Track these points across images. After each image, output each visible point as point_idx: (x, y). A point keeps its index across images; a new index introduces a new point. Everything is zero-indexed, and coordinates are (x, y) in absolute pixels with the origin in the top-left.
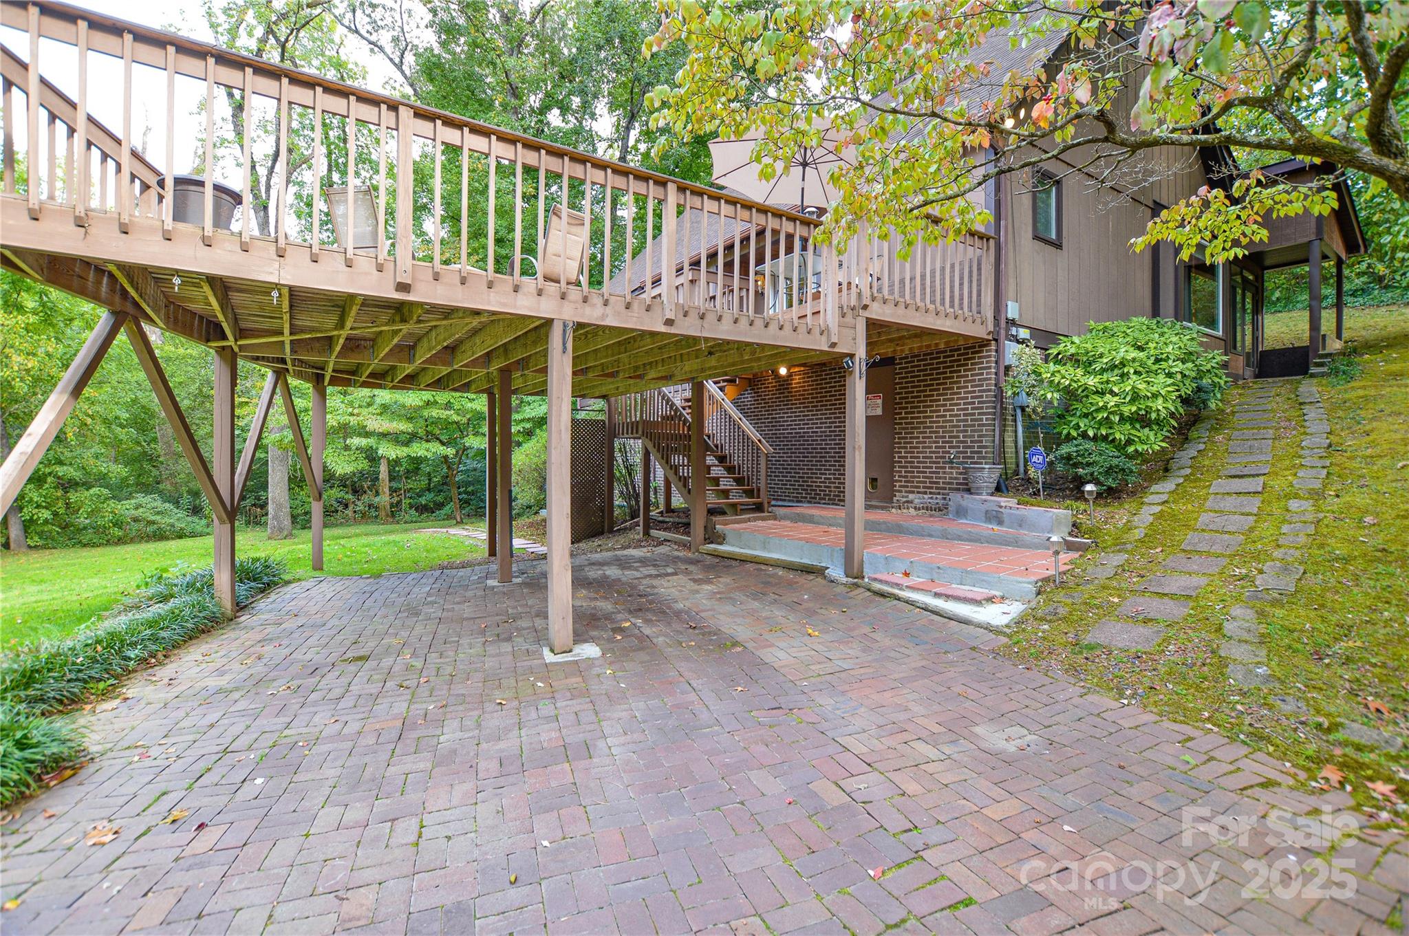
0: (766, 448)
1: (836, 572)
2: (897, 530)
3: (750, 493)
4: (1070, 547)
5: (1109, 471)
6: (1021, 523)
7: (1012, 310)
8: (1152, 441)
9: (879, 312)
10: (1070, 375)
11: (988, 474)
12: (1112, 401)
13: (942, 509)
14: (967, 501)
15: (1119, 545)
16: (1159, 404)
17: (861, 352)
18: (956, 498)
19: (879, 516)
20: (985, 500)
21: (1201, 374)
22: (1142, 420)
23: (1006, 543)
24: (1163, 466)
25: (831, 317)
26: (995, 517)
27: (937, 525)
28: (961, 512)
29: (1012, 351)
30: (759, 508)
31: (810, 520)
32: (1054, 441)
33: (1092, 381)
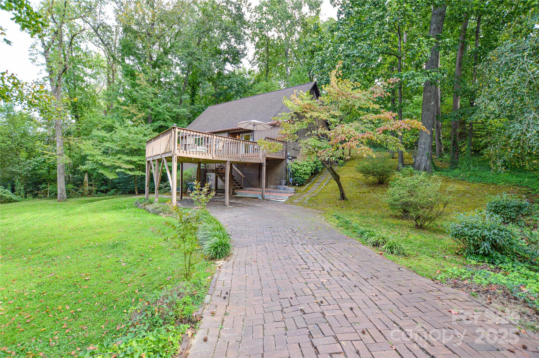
0: (243, 176)
1: (260, 198)
2: (269, 192)
3: (239, 185)
4: (294, 193)
5: (301, 182)
6: (288, 190)
7: (288, 154)
8: (307, 177)
9: (268, 156)
10: (296, 166)
11: (284, 182)
12: (301, 170)
13: (276, 188)
14: (281, 186)
15: (300, 192)
16: (307, 171)
17: (265, 163)
18: (279, 186)
19: (266, 189)
20: (284, 186)
21: (317, 166)
22: (305, 174)
23: (286, 193)
24: (308, 181)
25: (261, 157)
26: (284, 189)
27: (276, 190)
28: (279, 189)
29: (288, 161)
30: (241, 188)
31: (253, 190)
32: (294, 177)
33: (299, 168)
